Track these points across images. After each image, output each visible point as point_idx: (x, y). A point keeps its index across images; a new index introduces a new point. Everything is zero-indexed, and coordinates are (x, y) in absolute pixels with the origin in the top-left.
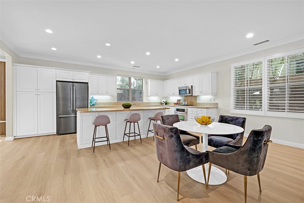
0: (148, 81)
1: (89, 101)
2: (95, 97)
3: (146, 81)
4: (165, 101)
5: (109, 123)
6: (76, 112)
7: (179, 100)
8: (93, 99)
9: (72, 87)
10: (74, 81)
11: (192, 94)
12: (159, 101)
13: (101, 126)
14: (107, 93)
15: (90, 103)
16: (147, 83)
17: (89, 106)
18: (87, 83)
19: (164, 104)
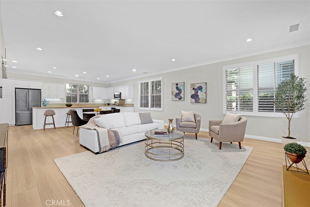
0: (93, 88)
1: (42, 103)
2: (47, 100)
3: (92, 88)
4: (107, 103)
5: (55, 114)
6: (32, 109)
7: (115, 102)
8: (45, 101)
9: (28, 93)
10: (29, 88)
11: (121, 98)
12: (104, 103)
13: (49, 116)
14: (57, 97)
15: (42, 104)
16: (92, 89)
17: (42, 106)
18: (40, 90)
19: (107, 105)
